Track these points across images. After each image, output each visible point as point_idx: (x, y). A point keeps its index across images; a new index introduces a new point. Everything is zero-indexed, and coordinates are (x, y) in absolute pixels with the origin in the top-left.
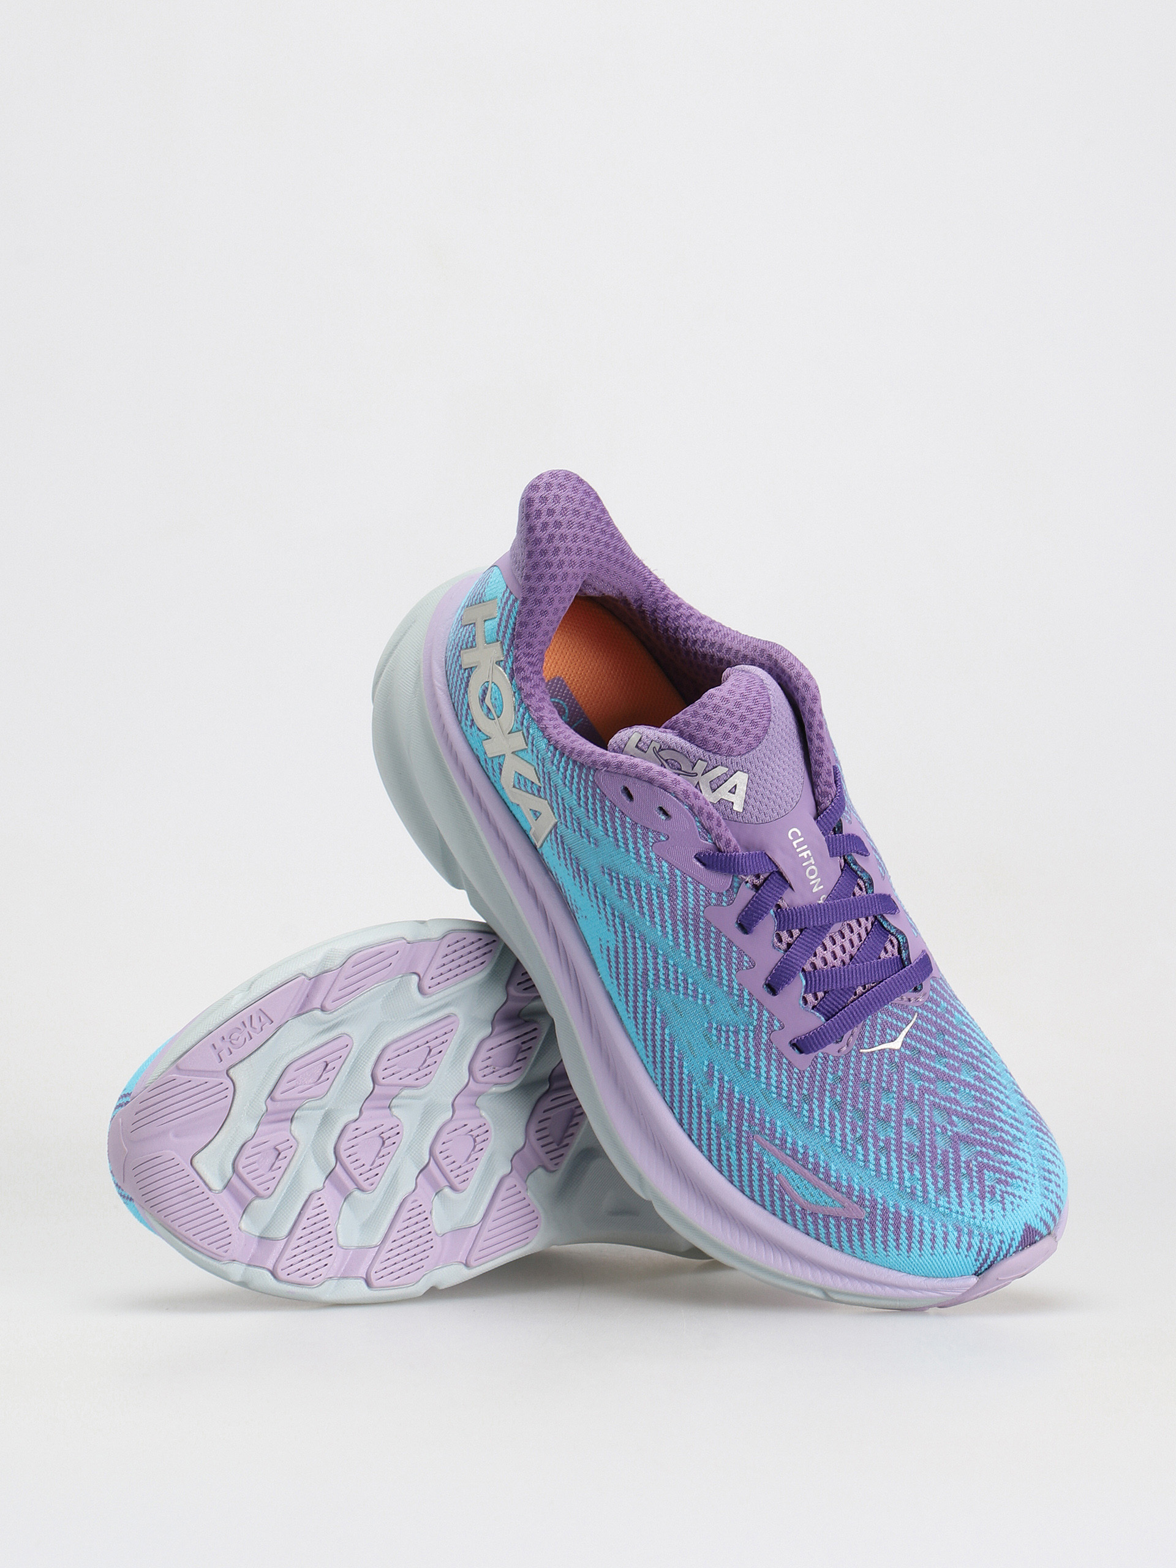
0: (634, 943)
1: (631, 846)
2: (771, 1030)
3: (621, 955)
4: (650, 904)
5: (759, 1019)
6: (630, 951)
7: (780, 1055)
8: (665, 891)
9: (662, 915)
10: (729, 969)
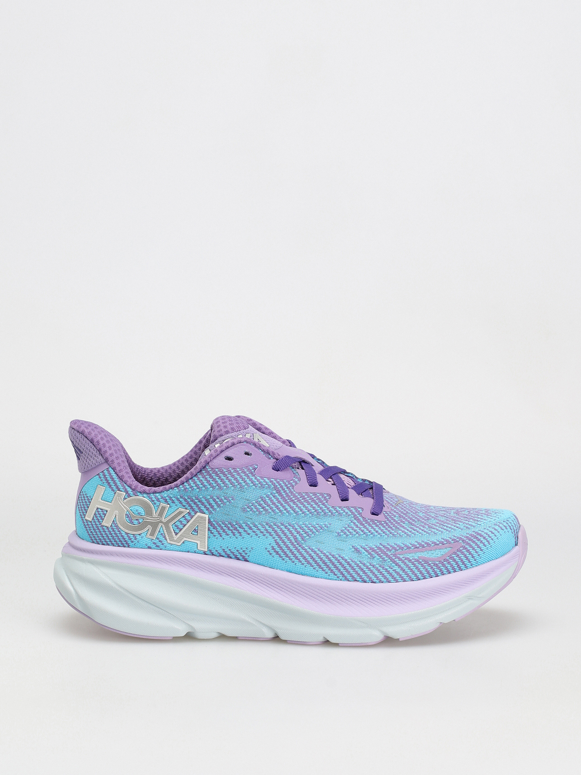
0: (281, 529)
1: (248, 481)
2: (360, 514)
3: (280, 542)
4: (274, 504)
5: (352, 513)
6: (282, 536)
7: (372, 521)
8: (275, 492)
9: (282, 504)
10: (323, 504)
